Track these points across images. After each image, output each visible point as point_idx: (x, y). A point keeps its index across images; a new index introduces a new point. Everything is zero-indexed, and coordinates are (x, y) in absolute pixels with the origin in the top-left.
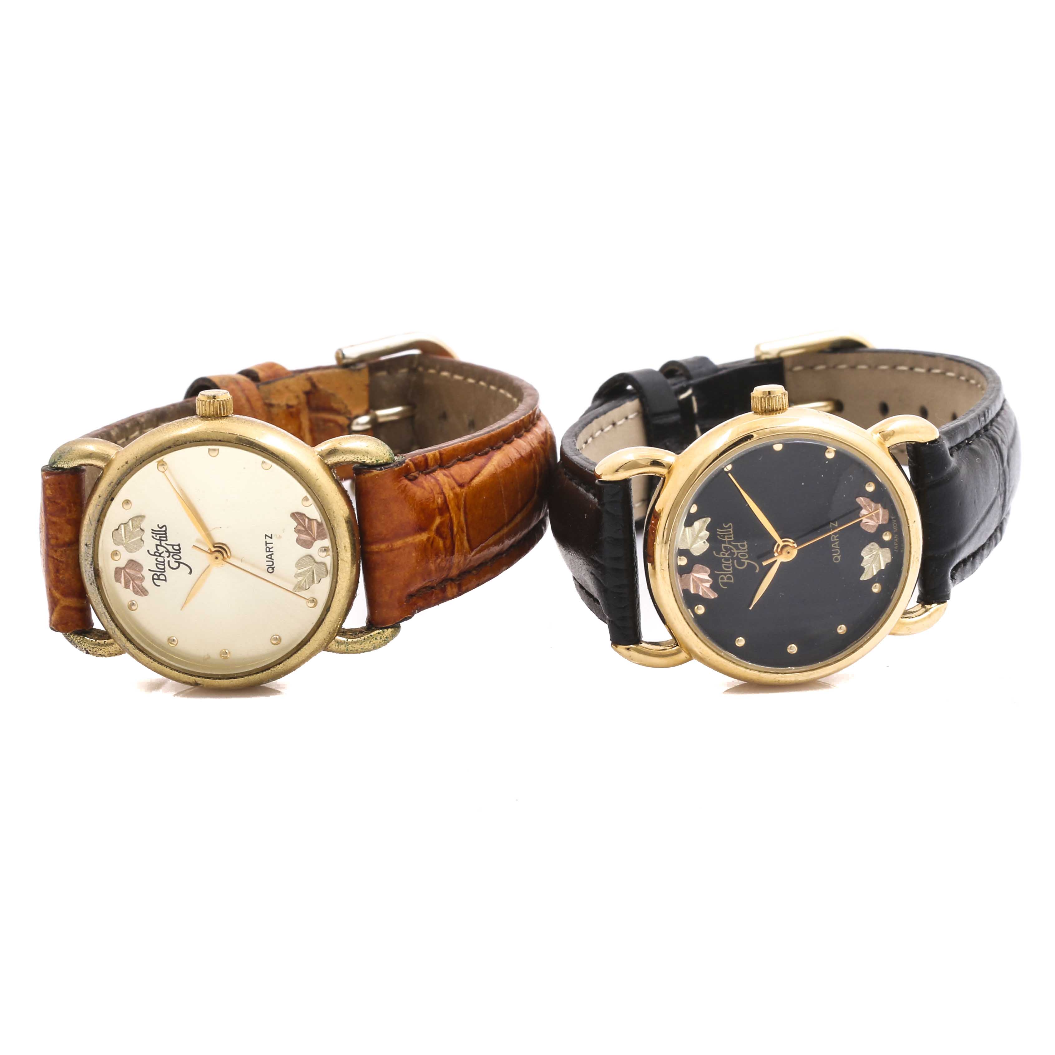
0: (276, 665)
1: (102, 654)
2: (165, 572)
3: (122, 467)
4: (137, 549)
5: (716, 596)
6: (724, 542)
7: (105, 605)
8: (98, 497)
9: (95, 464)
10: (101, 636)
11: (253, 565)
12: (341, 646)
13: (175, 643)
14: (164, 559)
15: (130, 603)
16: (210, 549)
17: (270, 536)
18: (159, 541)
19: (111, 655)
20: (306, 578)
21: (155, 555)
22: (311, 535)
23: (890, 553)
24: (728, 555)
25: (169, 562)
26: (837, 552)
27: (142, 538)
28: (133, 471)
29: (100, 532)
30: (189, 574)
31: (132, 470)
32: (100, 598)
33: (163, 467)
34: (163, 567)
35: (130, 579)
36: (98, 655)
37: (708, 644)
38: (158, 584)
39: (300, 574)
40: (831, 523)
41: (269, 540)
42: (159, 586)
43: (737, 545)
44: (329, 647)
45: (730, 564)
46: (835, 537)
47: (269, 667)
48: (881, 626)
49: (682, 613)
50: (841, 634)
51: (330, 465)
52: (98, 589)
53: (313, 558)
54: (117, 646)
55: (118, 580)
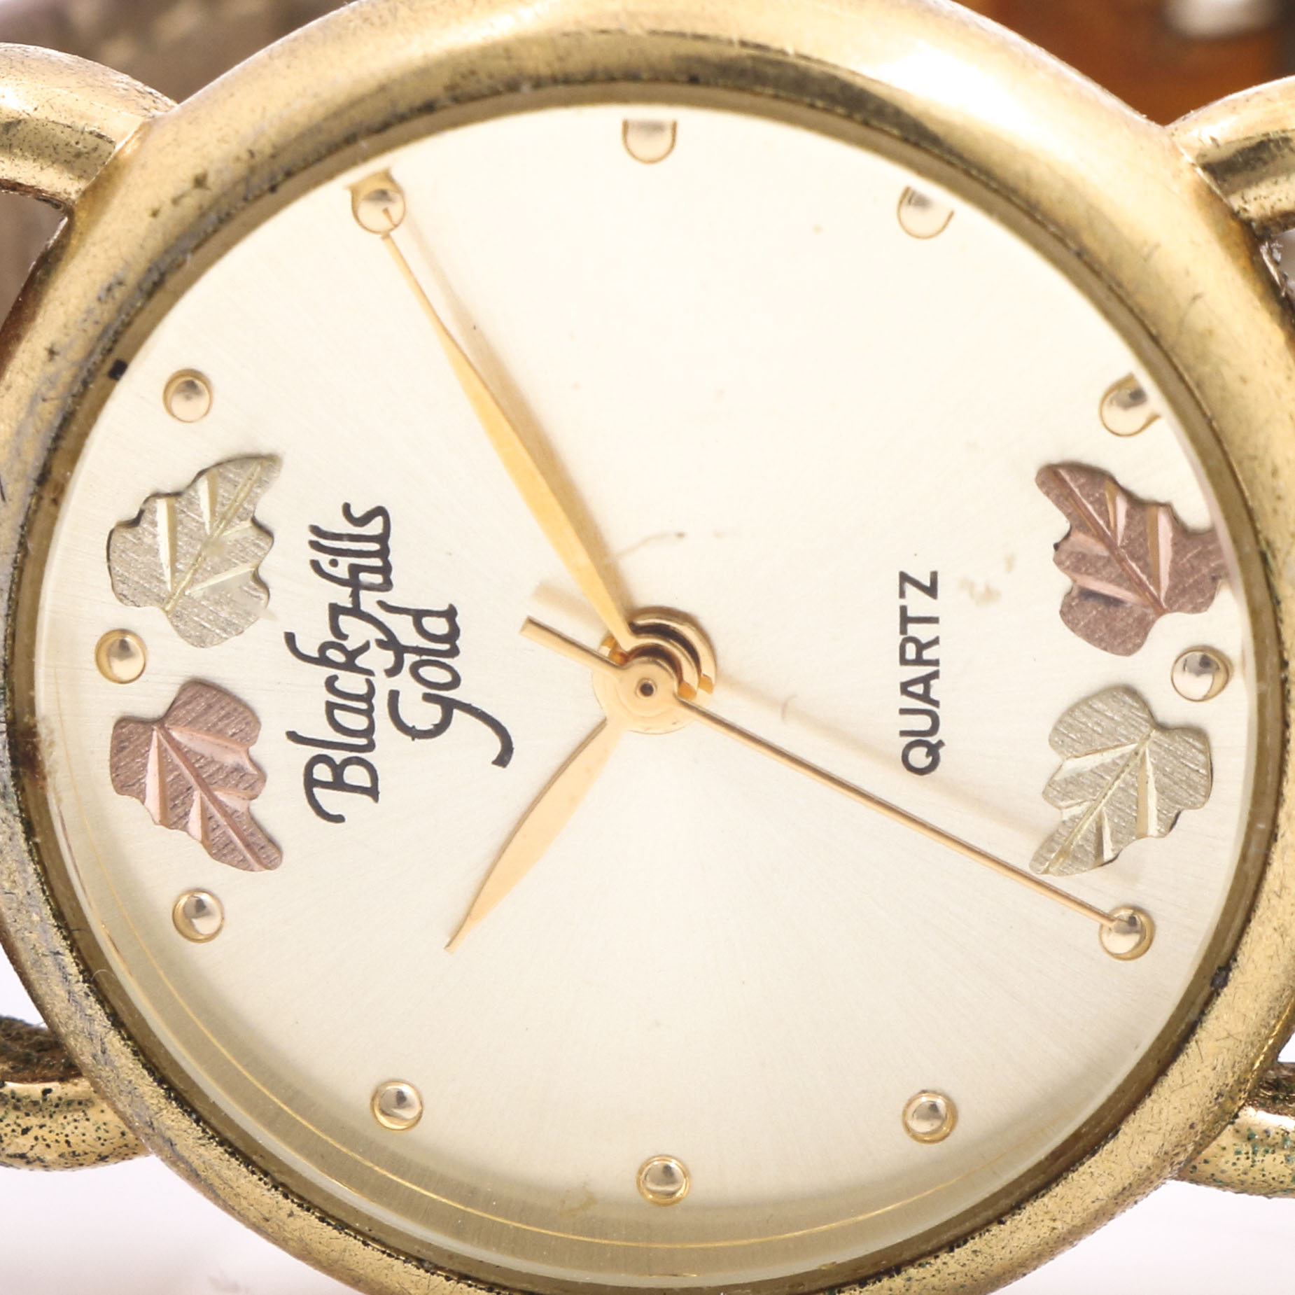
0: (934, 1253)
1: (30, 1154)
2: (370, 747)
3: (176, 201)
4: (232, 628)
7: (58, 915)
8: (43, 354)
9: (32, 182)
10: (27, 1061)
11: (832, 730)
12: (1269, 1157)
13: (409, 1114)
14: (369, 683)
15: (183, 901)
16: (610, 640)
17: (927, 583)
18: (349, 590)
19: (74, 1159)
20: (1102, 807)
21: (322, 660)
22: (1141, 583)
25: (394, 696)
27: (263, 574)
28: (233, 226)
29: (49, 535)
30: (495, 763)
31: (225, 219)
32: (34, 878)
33: (383, 205)
34: (360, 723)
35: (192, 781)
36: (10, 1156)
38: (332, 811)
39: (1075, 781)
41: (918, 603)
42: (339, 819)
44: (1206, 1162)
47: (897, 1260)
51: (1254, 225)
52: (29, 831)
53: (1145, 705)
54: (110, 1116)
55: (127, 783)
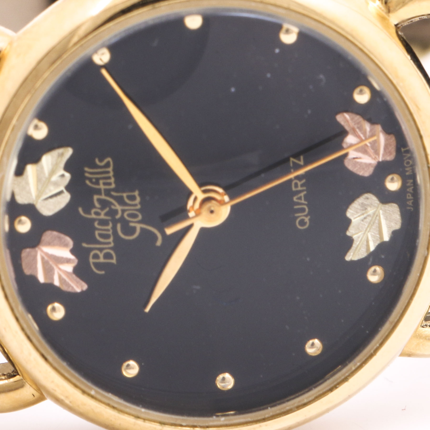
5: (85, 287)
6: (98, 192)
23: (399, 213)
24: (106, 214)
26: (303, 210)
37: (66, 375)
40: (292, 159)
43: (122, 197)
45: (108, 230)
46: (299, 183)
48: (382, 344)
49: (17, 319)
50: (313, 355)
